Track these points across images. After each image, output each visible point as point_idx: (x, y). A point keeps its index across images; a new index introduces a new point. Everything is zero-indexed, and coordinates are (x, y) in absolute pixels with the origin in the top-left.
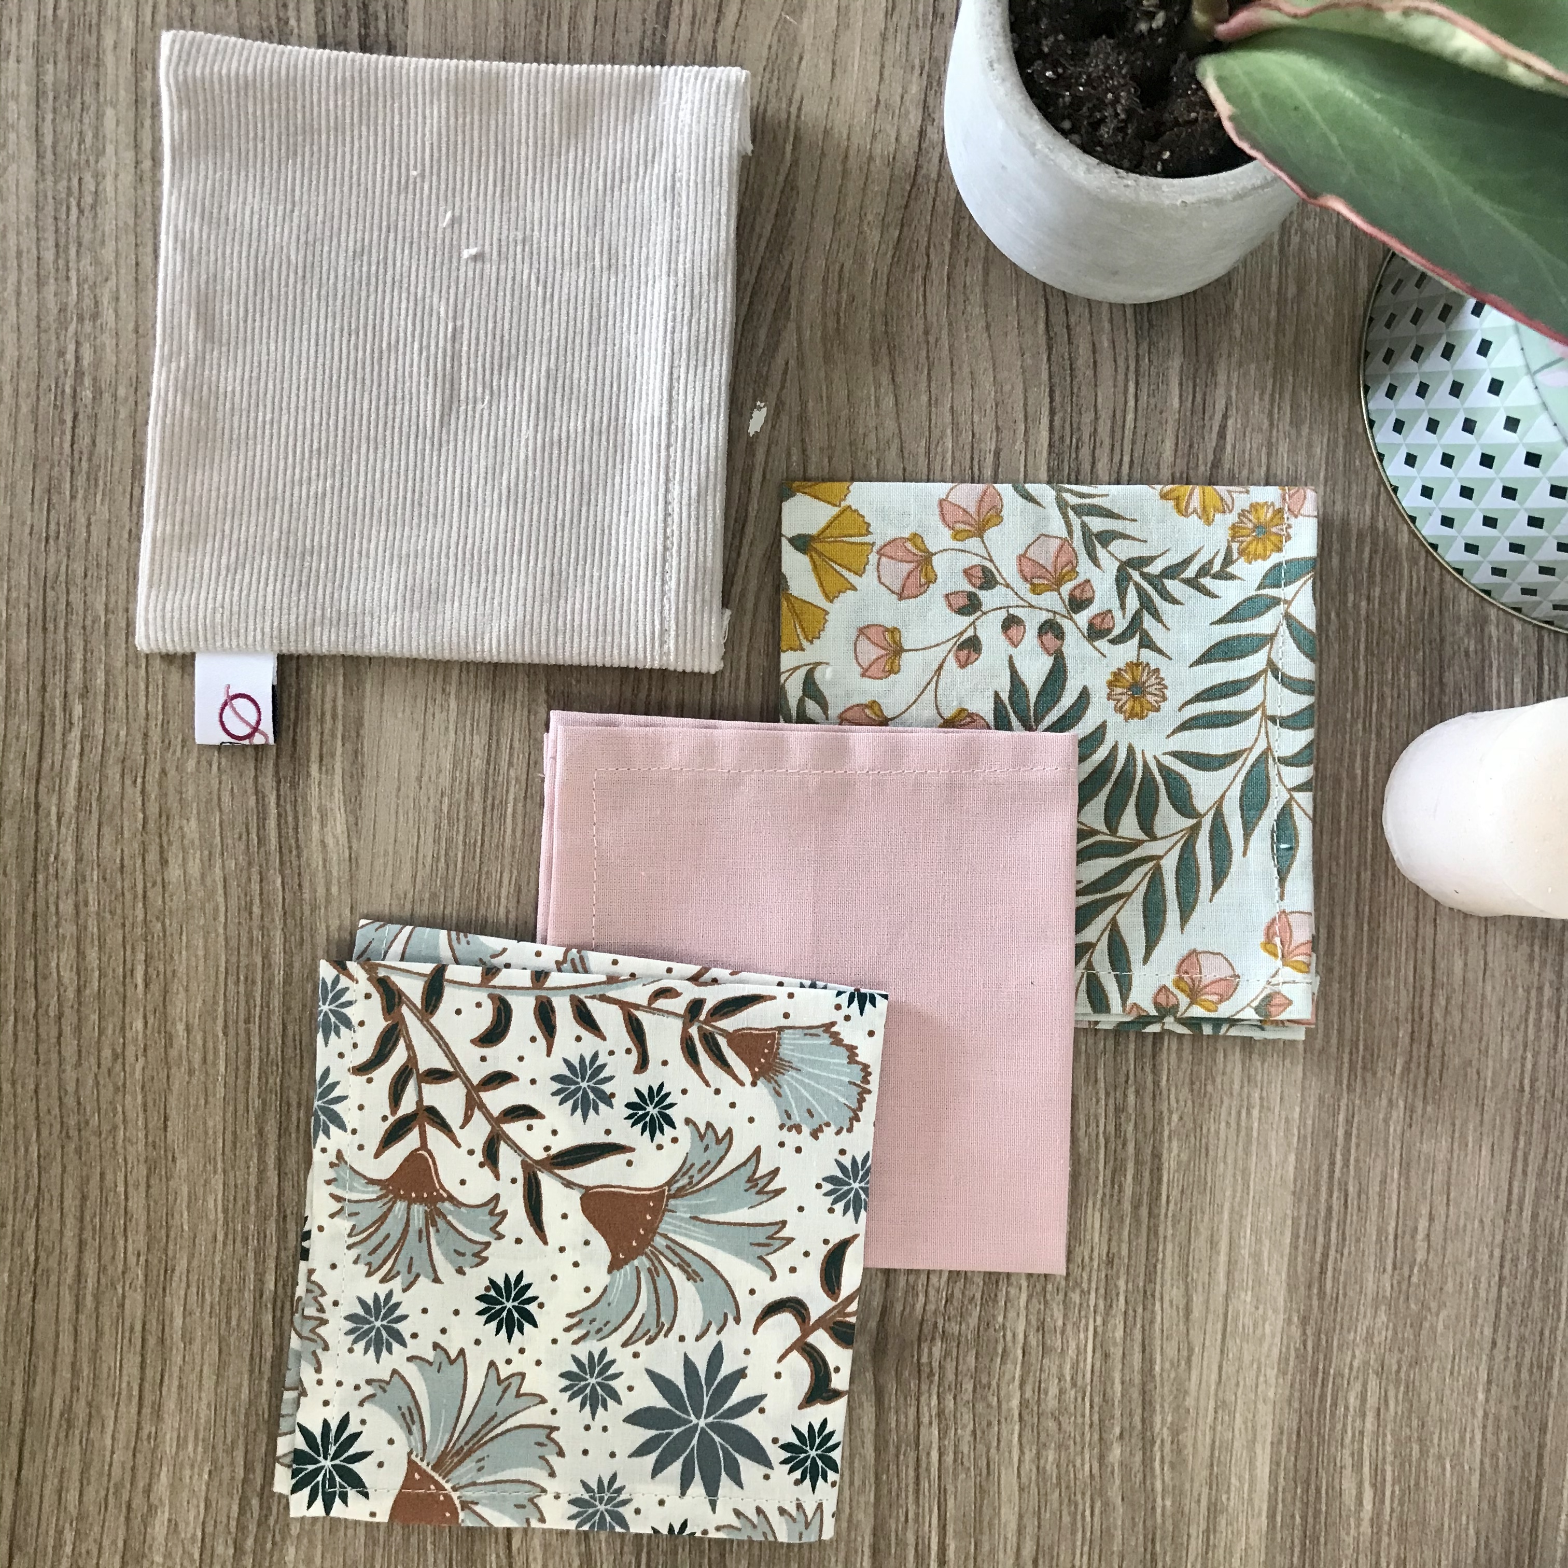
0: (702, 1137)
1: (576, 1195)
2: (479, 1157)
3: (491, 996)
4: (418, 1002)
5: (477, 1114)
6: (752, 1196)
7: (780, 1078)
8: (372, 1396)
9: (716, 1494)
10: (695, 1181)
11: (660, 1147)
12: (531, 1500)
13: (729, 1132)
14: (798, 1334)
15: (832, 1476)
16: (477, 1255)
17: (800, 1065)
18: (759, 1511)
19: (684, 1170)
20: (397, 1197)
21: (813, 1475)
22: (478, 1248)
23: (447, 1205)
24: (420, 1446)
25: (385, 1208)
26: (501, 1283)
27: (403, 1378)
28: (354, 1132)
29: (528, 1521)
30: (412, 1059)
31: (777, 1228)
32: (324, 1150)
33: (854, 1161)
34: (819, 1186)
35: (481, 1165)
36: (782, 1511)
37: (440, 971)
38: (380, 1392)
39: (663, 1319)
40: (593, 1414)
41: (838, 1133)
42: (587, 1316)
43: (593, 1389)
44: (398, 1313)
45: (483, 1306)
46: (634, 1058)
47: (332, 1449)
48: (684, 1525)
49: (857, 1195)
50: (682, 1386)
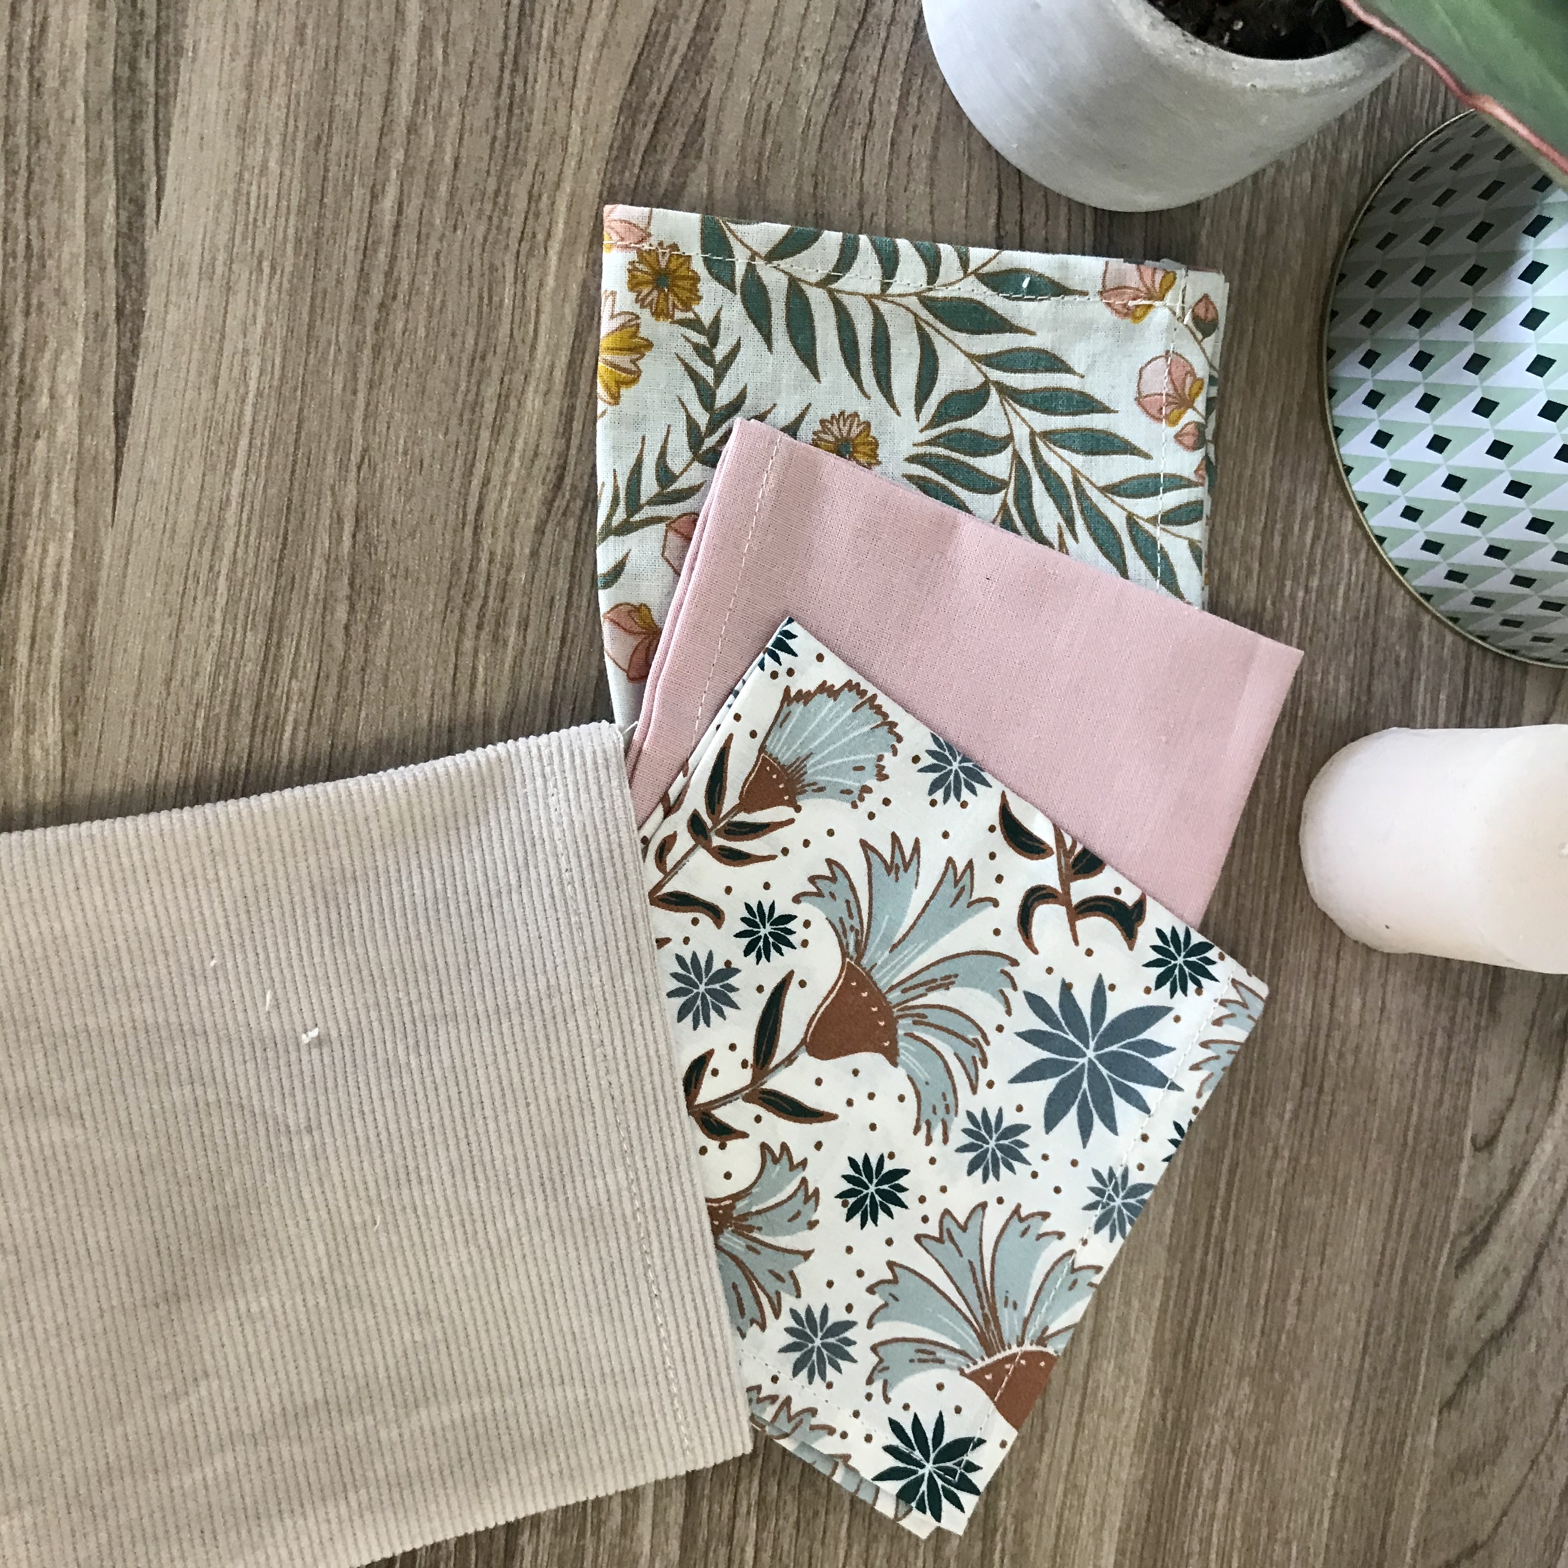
0: (819, 894)
1: (804, 1057)
2: (712, 1145)
6: (906, 877)
7: (808, 779)
8: (885, 1383)
9: (1166, 1079)
10: (857, 926)
11: (805, 943)
12: (1073, 1270)
13: (830, 862)
14: (1062, 910)
15: (1213, 954)
16: (807, 1199)
17: (806, 752)
18: (1205, 1045)
19: (840, 932)
21: (1201, 971)
22: (801, 1195)
23: (739, 1205)
24: (961, 1359)
26: (848, 1186)
27: (885, 1343)
29: (1092, 1285)
31: (951, 871)
33: (931, 753)
34: (933, 803)
35: (723, 1147)
36: (1218, 1022)
38: (886, 1375)
39: (971, 1037)
40: (1024, 1161)
41: (895, 753)
42: (927, 1113)
43: (1000, 1147)
44: (817, 1315)
45: (857, 1218)
46: (705, 921)
47: (917, 1455)
48: (1178, 1127)
49: (965, 770)
50: (1046, 1055)
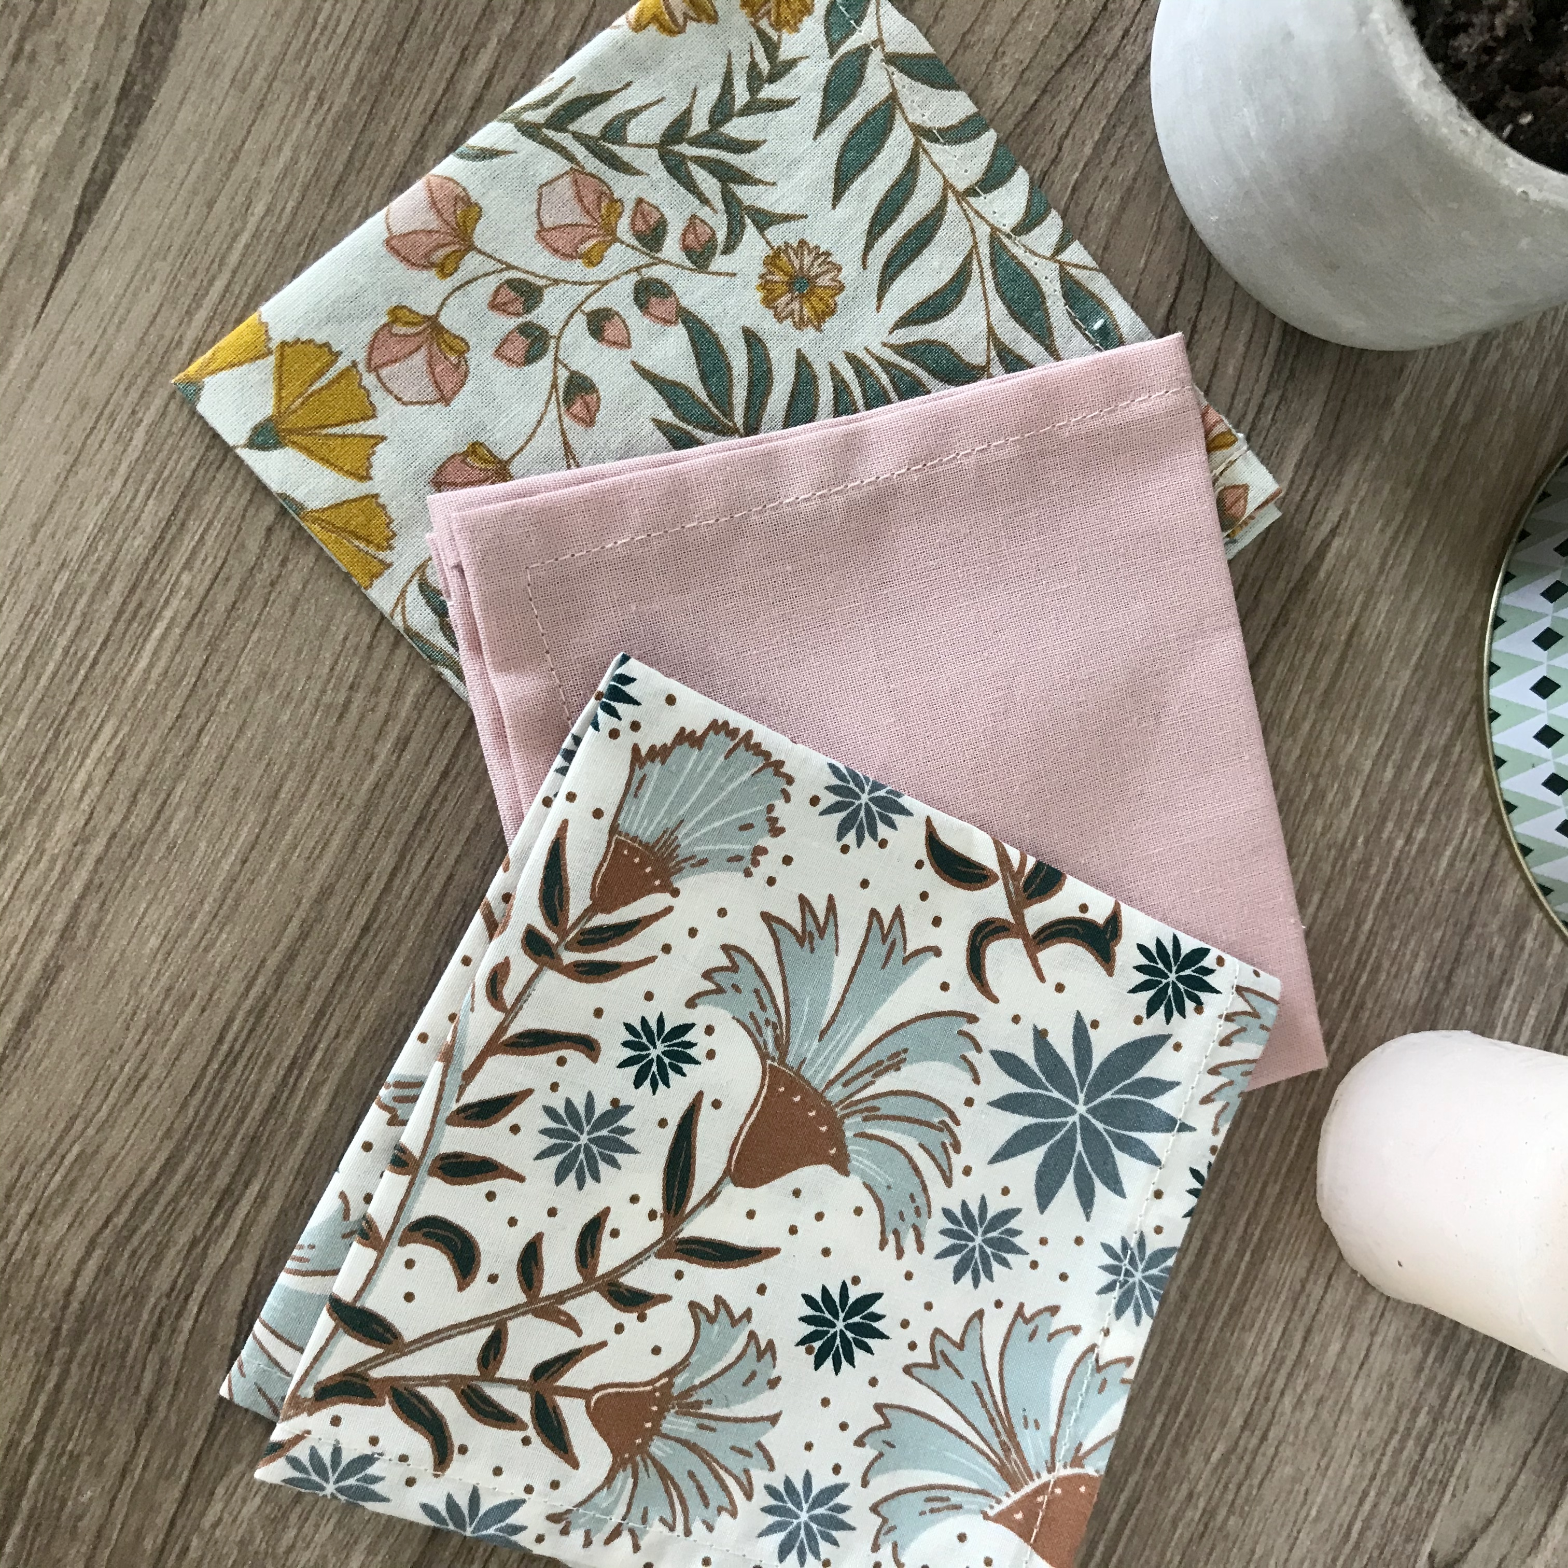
0: (719, 990)
1: (730, 1190)
2: (629, 1319)
3: (402, 1242)
4: (373, 1351)
5: (569, 1307)
6: (824, 945)
7: (683, 852)
8: (895, 1546)
9: (1173, 1121)
10: (774, 1019)
11: (711, 1055)
12: (1099, 1369)
13: (726, 948)
14: (1019, 943)
15: (1210, 961)
16: (760, 1355)
17: (675, 819)
18: (1214, 1071)
19: (753, 1030)
20: (643, 1449)
21: (1198, 985)
22: (752, 1350)
23: (679, 1380)
24: (981, 1499)
25: (652, 1469)
26: (808, 1329)
27: (886, 1499)
28: (529, 1489)
29: (1124, 1381)
30: (453, 1382)
31: (876, 924)
32: (540, 1539)
33: (831, 789)
34: (845, 849)
35: (642, 1318)
36: (1226, 1042)
37: (337, 1307)
38: (893, 1536)
39: (936, 1120)
40: (1020, 1251)
41: (787, 798)
42: (893, 1221)
43: (989, 1242)
44: (799, 1486)
45: (829, 1363)
46: (574, 1057)
48: (1195, 1173)
49: (877, 801)
50: (1029, 1121)
